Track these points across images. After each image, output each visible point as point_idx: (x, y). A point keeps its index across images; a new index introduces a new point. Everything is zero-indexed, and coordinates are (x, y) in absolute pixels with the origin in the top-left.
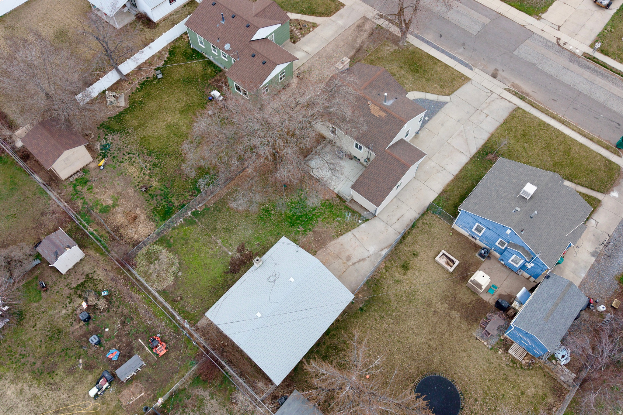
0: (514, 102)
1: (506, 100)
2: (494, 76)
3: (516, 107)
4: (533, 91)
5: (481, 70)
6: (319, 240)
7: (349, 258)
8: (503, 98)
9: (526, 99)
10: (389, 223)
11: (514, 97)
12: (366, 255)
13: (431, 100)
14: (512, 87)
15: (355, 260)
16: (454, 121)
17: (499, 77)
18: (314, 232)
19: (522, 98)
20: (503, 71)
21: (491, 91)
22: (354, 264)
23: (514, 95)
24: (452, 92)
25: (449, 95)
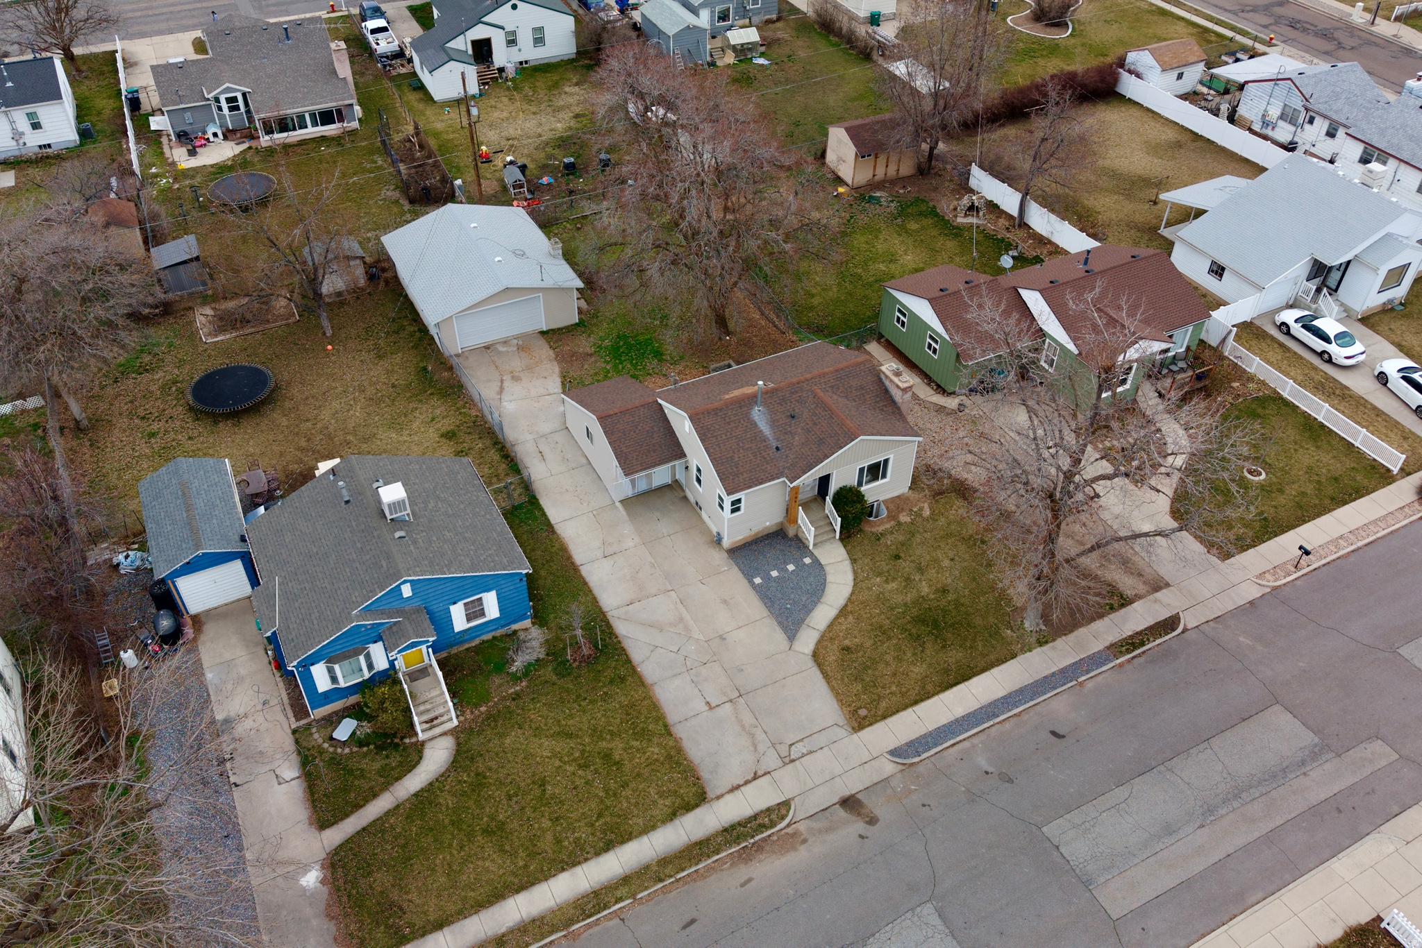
0: (728, 797)
1: (747, 782)
2: (849, 803)
3: (710, 795)
4: (750, 880)
5: (886, 780)
6: (572, 356)
7: (516, 379)
8: (755, 777)
9: (729, 843)
10: (543, 439)
11: (748, 812)
12: (505, 397)
13: (811, 611)
14: (789, 830)
15: (506, 384)
16: (728, 629)
17: (841, 813)
18: (591, 355)
19: (734, 833)
20: (861, 837)
21: (793, 761)
22: (502, 381)
23: (755, 817)
24: (820, 665)
25: (815, 655)
